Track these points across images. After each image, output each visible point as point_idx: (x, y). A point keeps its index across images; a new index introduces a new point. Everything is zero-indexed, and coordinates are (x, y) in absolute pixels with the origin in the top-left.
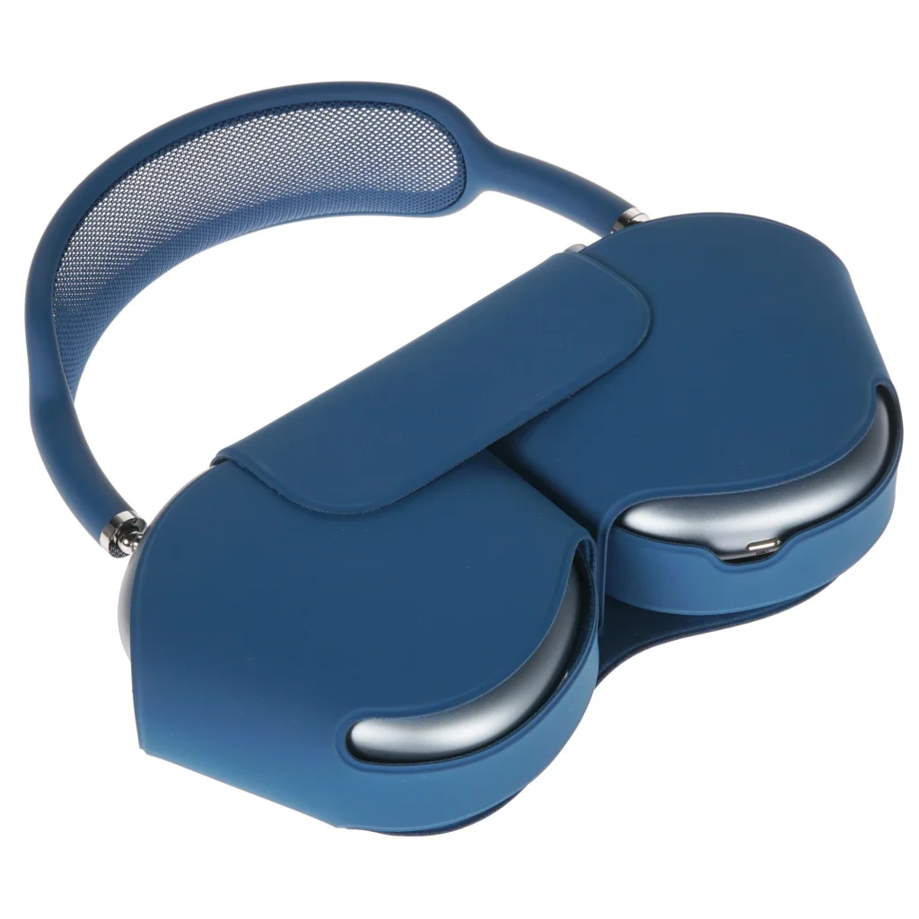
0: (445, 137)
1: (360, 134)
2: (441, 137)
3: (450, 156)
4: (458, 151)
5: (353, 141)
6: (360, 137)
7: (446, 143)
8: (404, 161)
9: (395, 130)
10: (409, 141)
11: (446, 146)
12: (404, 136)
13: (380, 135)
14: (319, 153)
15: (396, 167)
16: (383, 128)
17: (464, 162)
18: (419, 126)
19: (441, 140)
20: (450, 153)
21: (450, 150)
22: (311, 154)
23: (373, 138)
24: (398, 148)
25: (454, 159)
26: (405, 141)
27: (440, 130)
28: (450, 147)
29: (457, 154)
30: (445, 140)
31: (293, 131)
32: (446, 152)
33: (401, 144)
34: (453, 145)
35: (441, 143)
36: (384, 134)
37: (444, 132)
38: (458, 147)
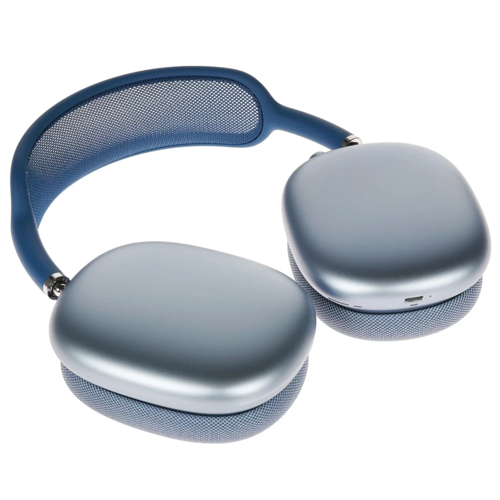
0: (252, 97)
1: (205, 95)
2: (249, 97)
3: (255, 108)
4: (259, 106)
5: (201, 98)
6: (206, 96)
7: (252, 101)
8: (229, 111)
9: (225, 93)
10: (232, 99)
11: (252, 103)
12: (230, 96)
13: (216, 95)
14: (182, 104)
15: (225, 114)
16: (218, 92)
17: (262, 112)
18: (238, 91)
19: (250, 99)
20: (255, 107)
21: (254, 105)
22: (178, 105)
23: (212, 97)
24: (226, 103)
25: (257, 110)
26: (230, 99)
27: (249, 93)
28: (254, 103)
29: (258, 107)
30: (252, 99)
31: (168, 91)
32: (252, 106)
33: (228, 101)
34: (256, 102)
35: (250, 101)
36: (219, 95)
37: (251, 94)
38: (259, 103)
